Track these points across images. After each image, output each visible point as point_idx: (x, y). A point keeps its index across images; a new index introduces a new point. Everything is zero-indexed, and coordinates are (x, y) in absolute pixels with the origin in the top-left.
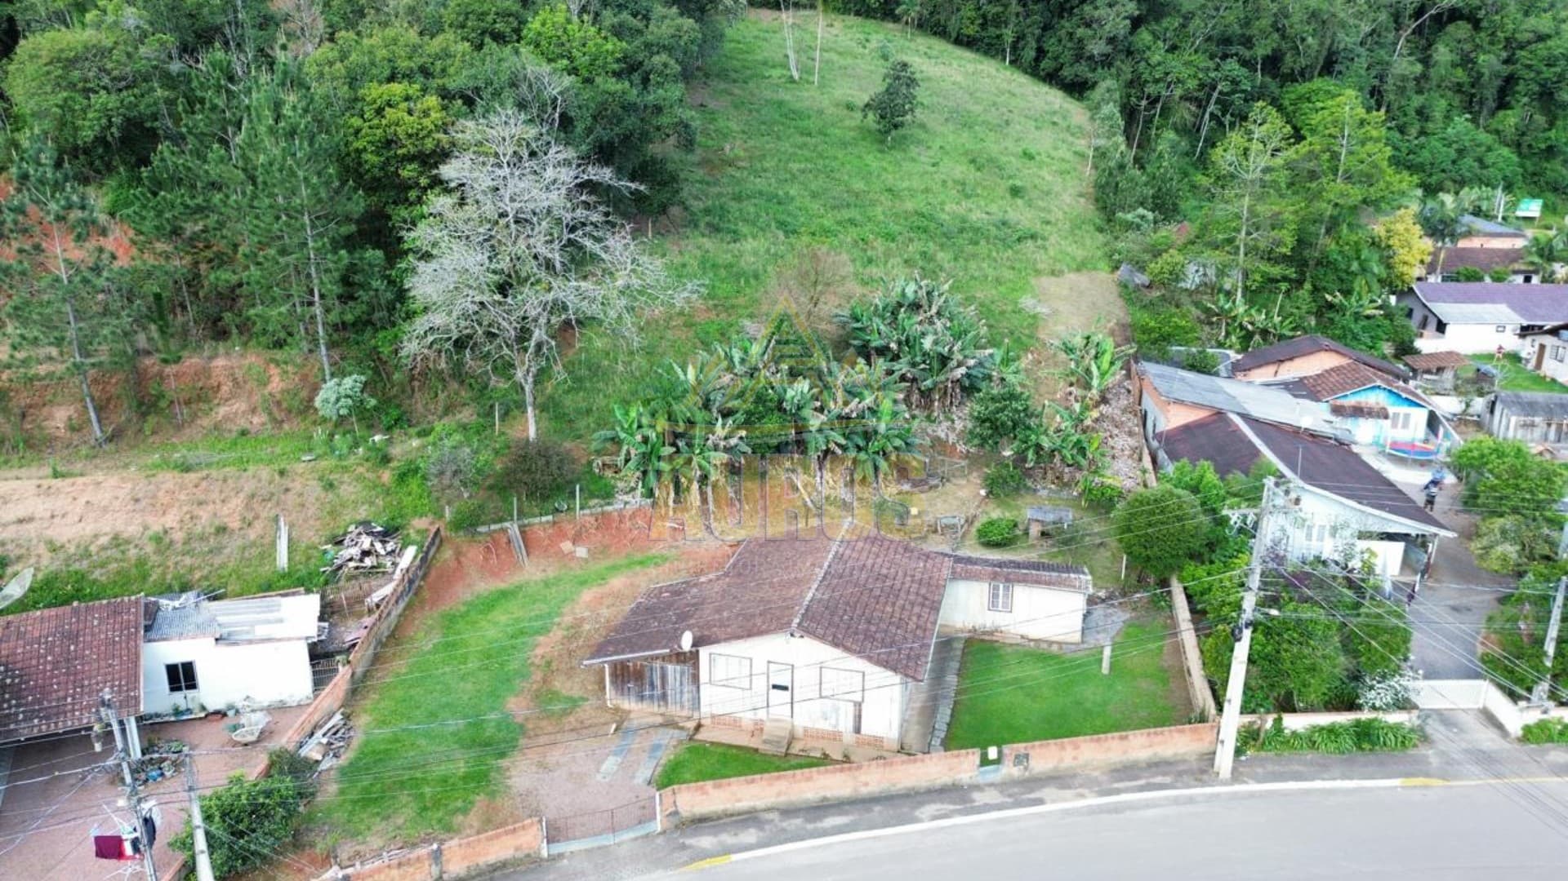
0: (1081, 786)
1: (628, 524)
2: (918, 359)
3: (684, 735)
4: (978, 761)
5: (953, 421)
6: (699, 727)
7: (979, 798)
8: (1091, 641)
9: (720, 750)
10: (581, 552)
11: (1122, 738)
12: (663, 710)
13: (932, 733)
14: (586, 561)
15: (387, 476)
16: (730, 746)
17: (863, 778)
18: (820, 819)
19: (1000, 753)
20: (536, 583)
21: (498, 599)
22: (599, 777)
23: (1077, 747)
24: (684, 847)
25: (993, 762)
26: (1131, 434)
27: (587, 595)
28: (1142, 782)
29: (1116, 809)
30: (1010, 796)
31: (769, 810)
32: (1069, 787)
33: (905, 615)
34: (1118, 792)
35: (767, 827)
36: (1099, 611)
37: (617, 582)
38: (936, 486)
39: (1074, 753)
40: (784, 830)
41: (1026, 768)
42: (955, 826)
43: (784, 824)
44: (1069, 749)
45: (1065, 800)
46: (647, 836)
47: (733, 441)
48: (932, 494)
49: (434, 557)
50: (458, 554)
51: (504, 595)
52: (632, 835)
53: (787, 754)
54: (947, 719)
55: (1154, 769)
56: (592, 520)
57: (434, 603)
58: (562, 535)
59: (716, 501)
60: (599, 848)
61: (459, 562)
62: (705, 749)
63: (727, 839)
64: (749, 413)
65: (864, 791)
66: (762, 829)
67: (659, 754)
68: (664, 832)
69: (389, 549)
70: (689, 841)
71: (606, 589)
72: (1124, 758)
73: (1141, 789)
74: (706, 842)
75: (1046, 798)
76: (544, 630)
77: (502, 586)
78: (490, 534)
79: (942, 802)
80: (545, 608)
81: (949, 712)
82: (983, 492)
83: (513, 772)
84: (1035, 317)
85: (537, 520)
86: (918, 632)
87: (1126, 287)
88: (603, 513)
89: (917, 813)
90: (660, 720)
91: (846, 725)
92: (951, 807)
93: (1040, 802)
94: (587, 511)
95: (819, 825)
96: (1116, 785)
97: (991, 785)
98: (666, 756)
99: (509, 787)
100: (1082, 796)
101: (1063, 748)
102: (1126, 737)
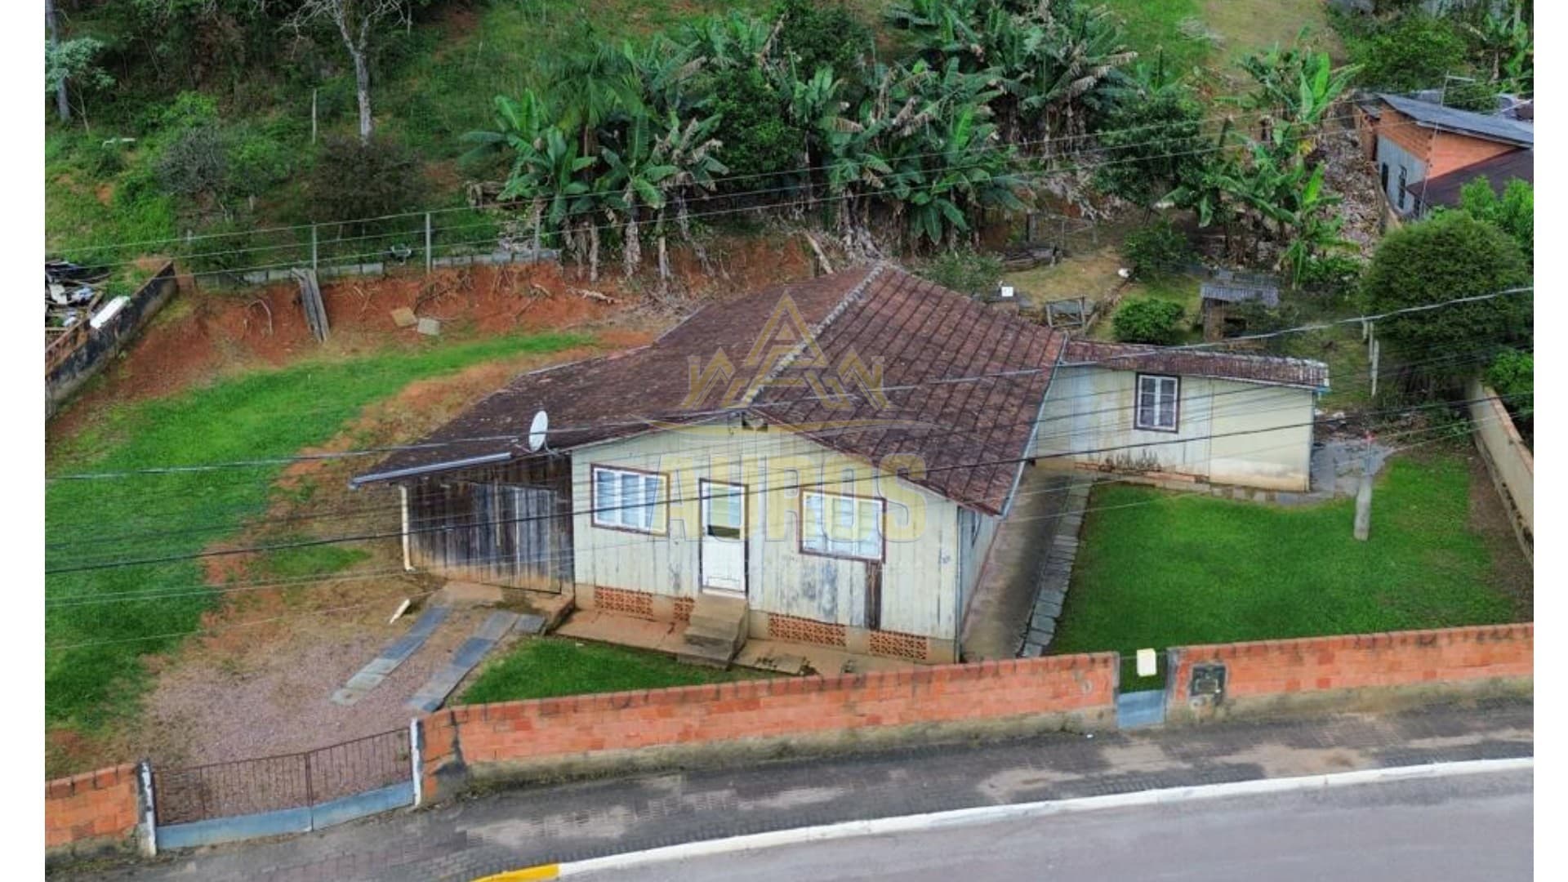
0: (1340, 742)
1: (517, 287)
2: (1018, 66)
3: (536, 624)
4: (1115, 681)
5: (1074, 172)
6: (569, 612)
7: (1119, 759)
8: (1328, 487)
9: (599, 654)
10: (428, 326)
11: (1422, 642)
12: (505, 578)
13: (1025, 636)
14: (434, 340)
15: (110, 192)
16: (623, 648)
17: (868, 708)
18: (771, 791)
19: (1162, 663)
20: (334, 369)
21: (260, 388)
22: (338, 696)
23: (1326, 658)
24: (461, 842)
25: (1149, 683)
26: (1364, 200)
27: (415, 388)
28: (1473, 739)
29: (1425, 794)
30: (1185, 757)
31: (663, 768)
32: (1316, 745)
33: (973, 405)
34: (1424, 757)
35: (652, 804)
36: (1336, 444)
37: (475, 372)
38: (1046, 262)
39: (1323, 671)
40: (687, 811)
41: (1219, 700)
42: (1065, 813)
43: (692, 799)
44: (1310, 660)
45: (1309, 772)
46: (391, 813)
47: (699, 154)
48: (1041, 272)
49: (155, 315)
50: (203, 315)
51: (272, 383)
52: (354, 812)
53: (731, 666)
54: (1056, 611)
55: (1495, 714)
56: (453, 275)
57: (136, 388)
58: (398, 300)
59: (674, 263)
60: (277, 839)
61: (203, 327)
62: (572, 652)
63: (560, 827)
64: (729, 117)
65: (871, 734)
66: (639, 807)
67: (477, 657)
68: (427, 808)
69: (77, 296)
70: (475, 831)
71: (453, 379)
72: (1428, 686)
73: (1475, 753)
74: (512, 832)
75: (1269, 767)
76: (320, 439)
77: (271, 369)
78: (269, 287)
79: (1039, 766)
80: (334, 403)
81: (1060, 598)
82: (1123, 272)
83: (165, 680)
84: (1201, 44)
85: (354, 270)
86: (997, 434)
87: (1337, 14)
88: (474, 267)
89: (984, 787)
90: (498, 596)
91: (850, 608)
92: (1059, 776)
93: (1254, 772)
94: (445, 261)
95: (767, 802)
96: (1416, 744)
97: (1144, 733)
98: (485, 664)
99: (140, 708)
100: (1345, 764)
101: (1296, 658)
102: (1433, 641)
